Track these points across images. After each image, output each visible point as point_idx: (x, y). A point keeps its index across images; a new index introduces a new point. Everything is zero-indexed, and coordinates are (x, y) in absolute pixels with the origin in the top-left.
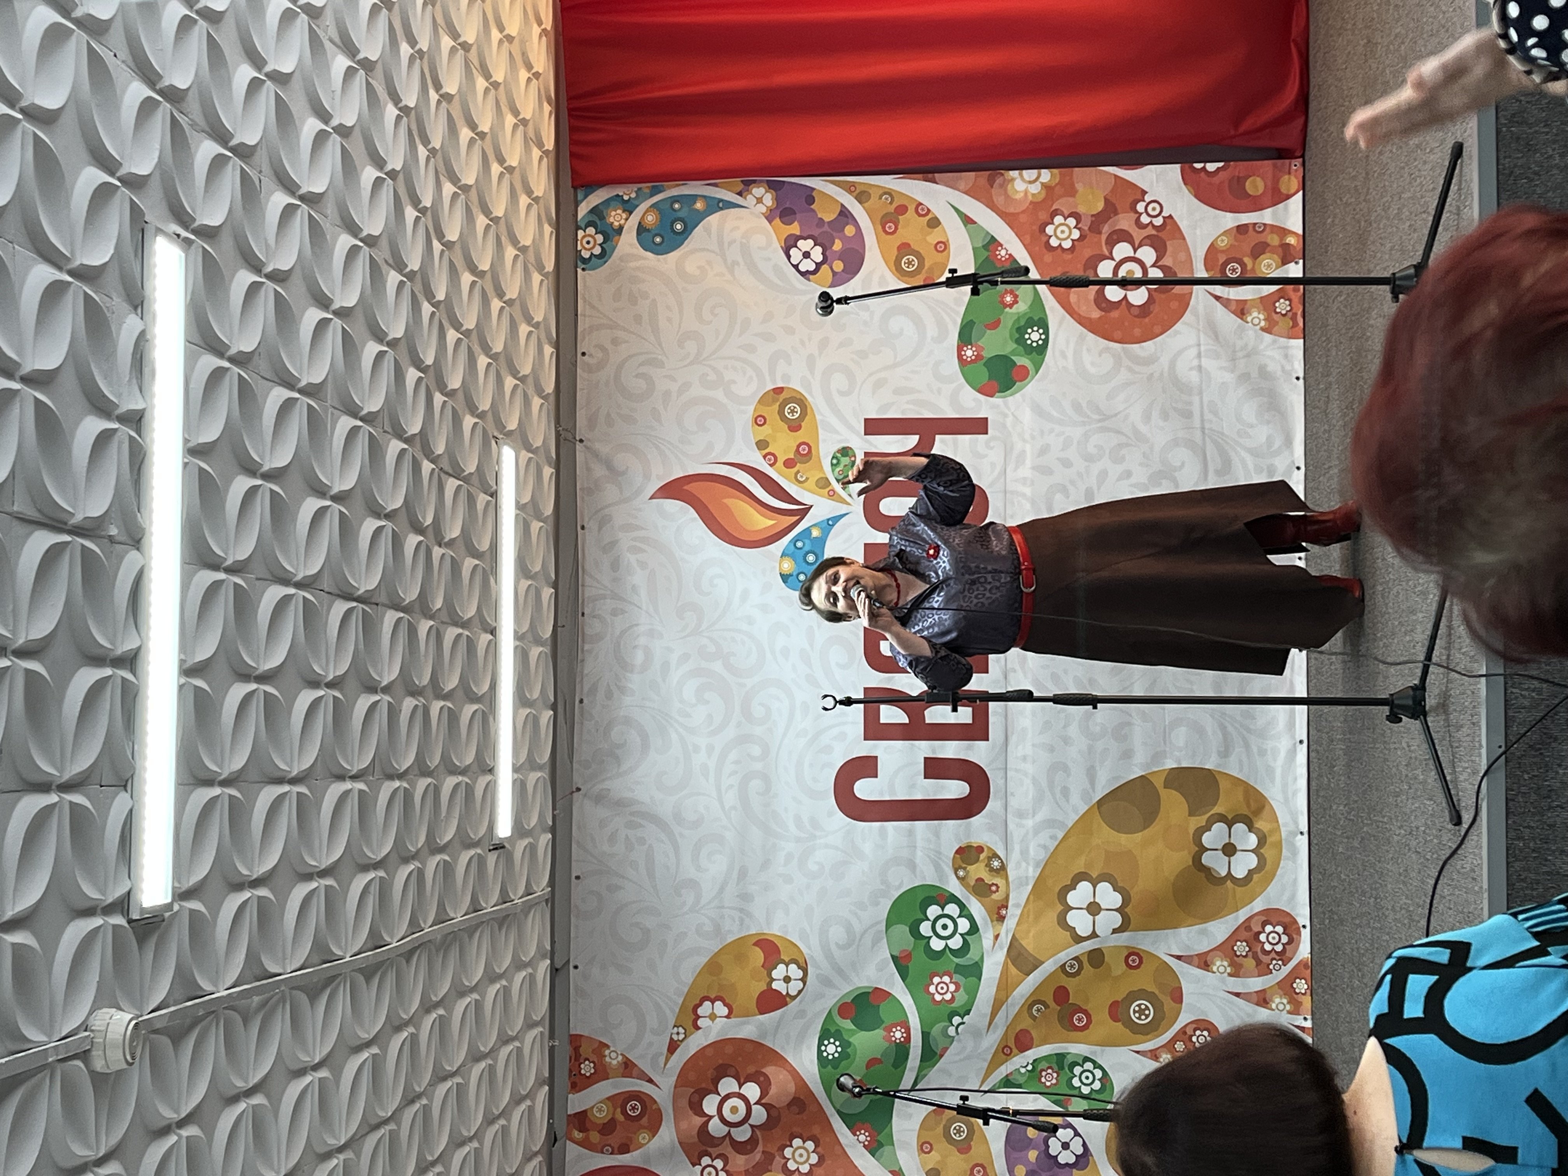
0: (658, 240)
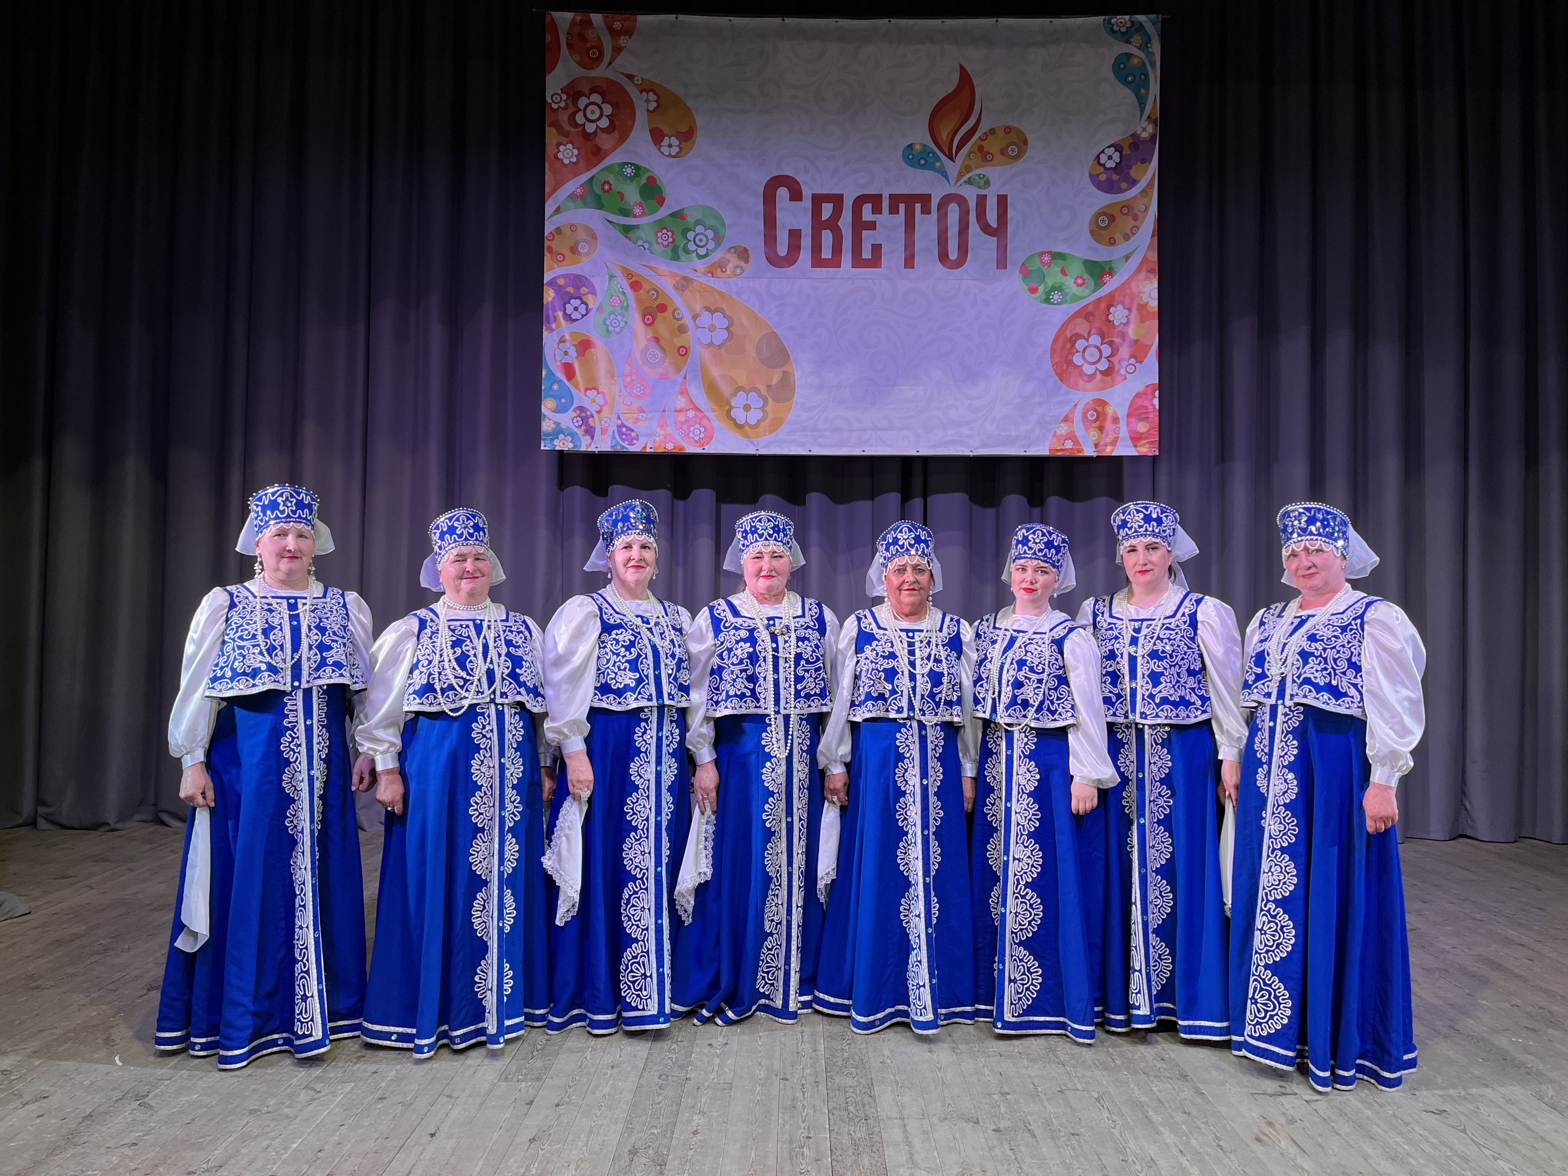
0: (1122, 66)
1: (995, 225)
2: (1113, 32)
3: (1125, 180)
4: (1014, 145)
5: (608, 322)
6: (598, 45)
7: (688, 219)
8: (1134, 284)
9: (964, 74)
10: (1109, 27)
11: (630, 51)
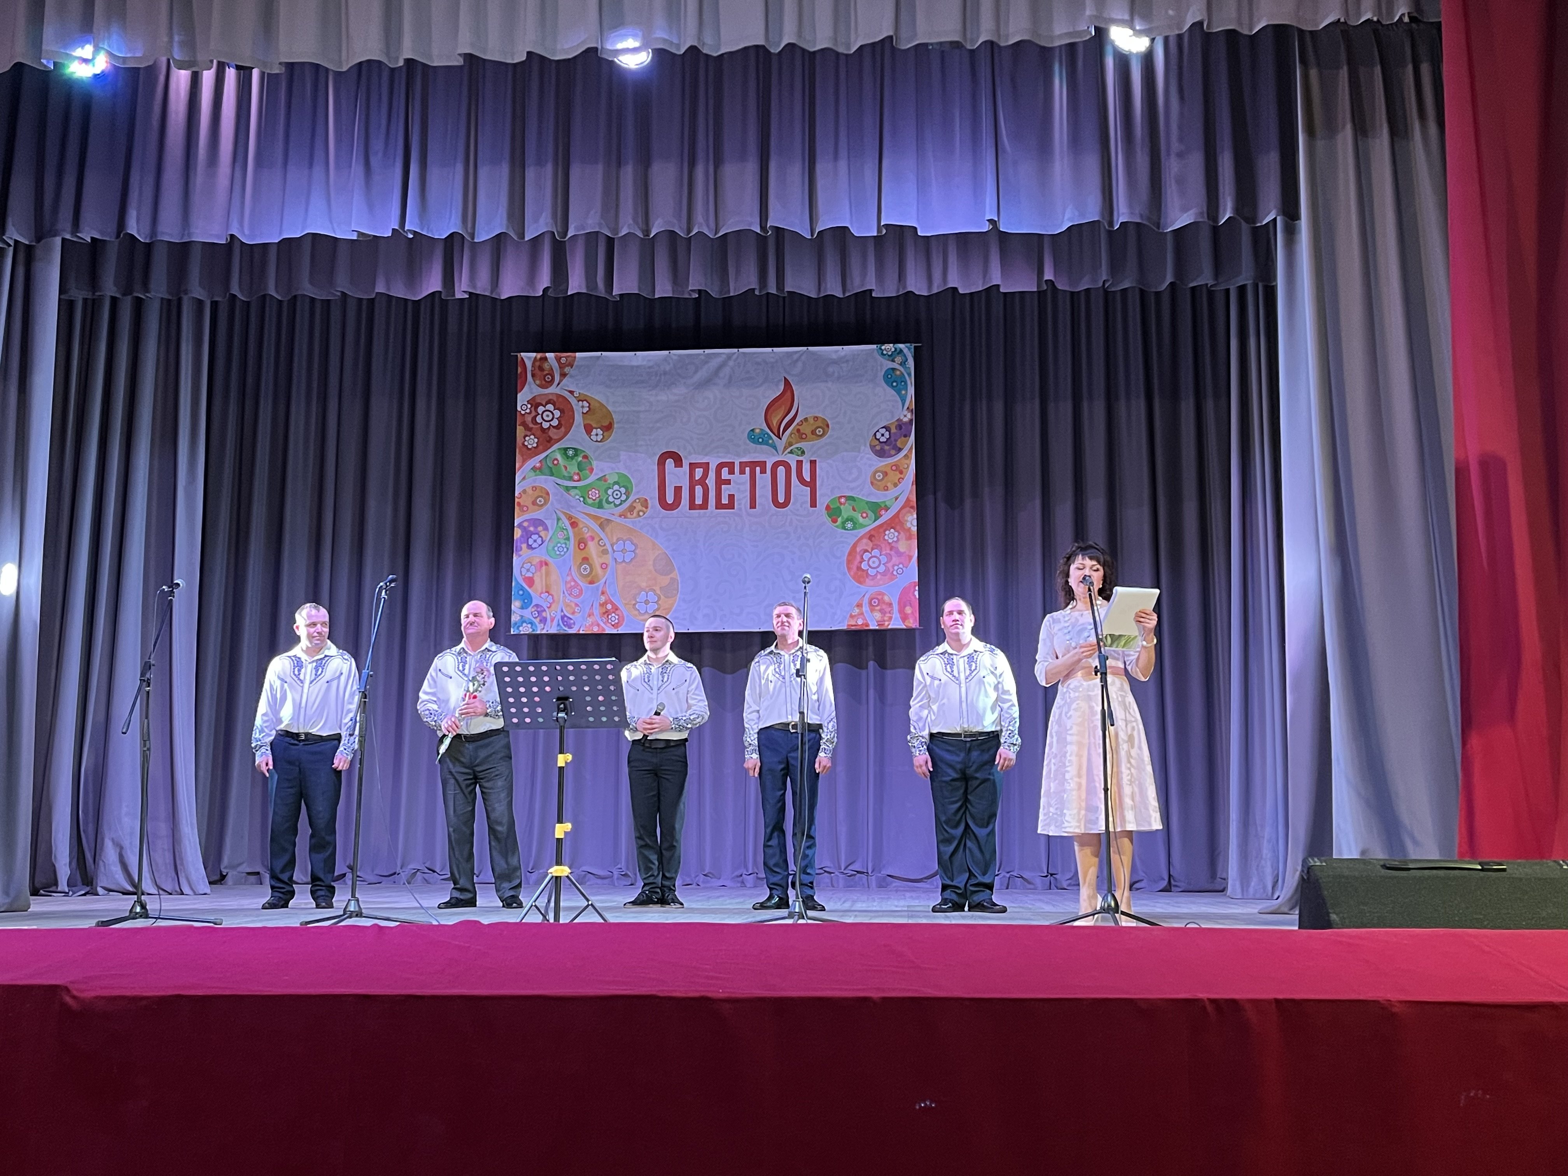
0: (889, 376)
1: (809, 480)
2: (882, 354)
3: (893, 449)
4: (820, 428)
5: (556, 549)
6: (550, 372)
7: (609, 481)
8: (901, 516)
9: (787, 383)
10: (880, 351)
11: (571, 377)
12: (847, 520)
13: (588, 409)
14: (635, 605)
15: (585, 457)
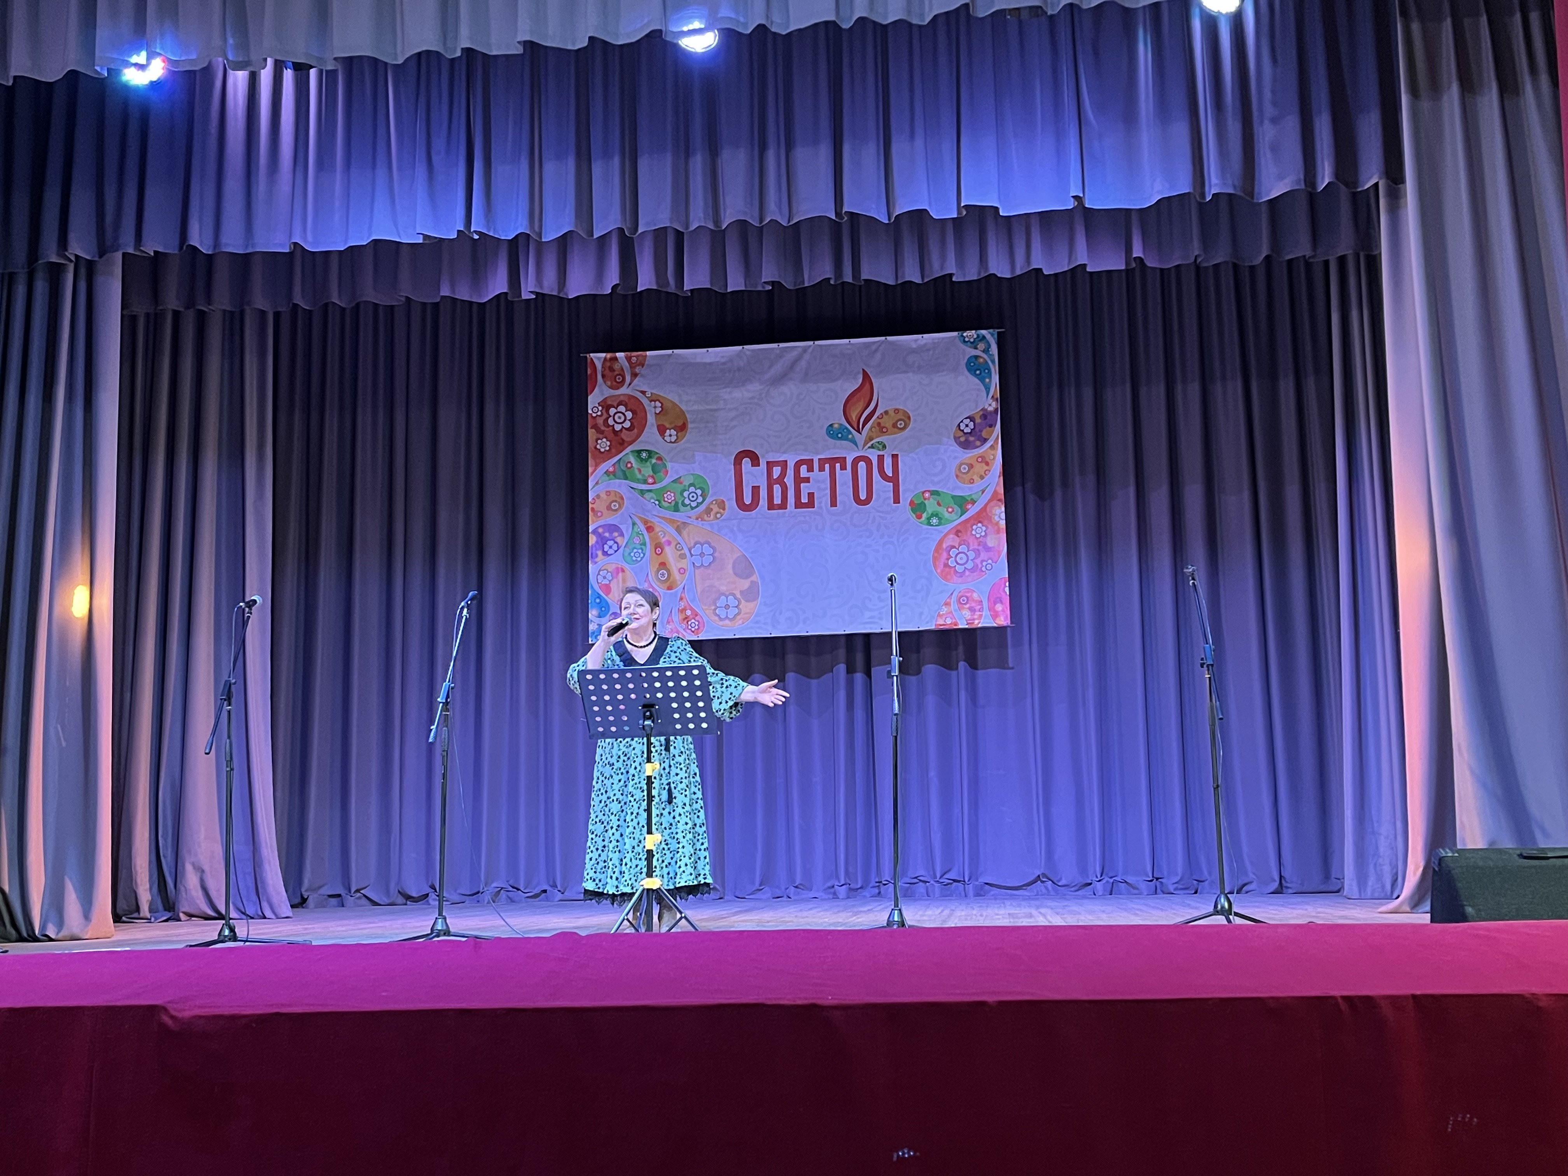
0: (972, 364)
1: (891, 475)
2: (965, 342)
3: (978, 440)
4: (901, 421)
5: (632, 554)
6: (622, 373)
7: (684, 484)
8: (988, 509)
9: (866, 376)
10: (962, 339)
11: (642, 376)
12: (933, 515)
13: (660, 409)
14: (715, 609)
15: (660, 459)
